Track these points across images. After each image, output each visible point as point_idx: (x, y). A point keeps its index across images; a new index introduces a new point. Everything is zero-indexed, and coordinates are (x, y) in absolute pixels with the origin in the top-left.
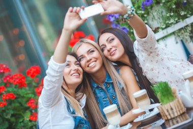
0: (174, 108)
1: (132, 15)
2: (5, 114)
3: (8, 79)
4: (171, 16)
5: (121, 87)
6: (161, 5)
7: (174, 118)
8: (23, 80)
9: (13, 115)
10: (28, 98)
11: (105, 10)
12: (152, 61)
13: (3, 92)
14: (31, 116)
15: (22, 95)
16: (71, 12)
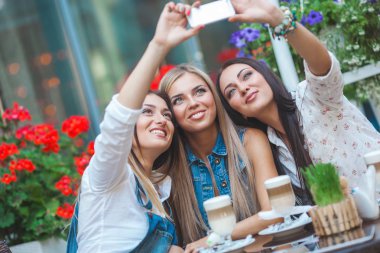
0: (340, 216)
1: (292, 28)
2: (10, 198)
3: (25, 133)
4: (353, 50)
5: (243, 166)
6: (338, 26)
7: (337, 235)
8: (53, 138)
9: (25, 204)
10: (58, 173)
11: (237, 12)
12: (326, 125)
13: (13, 157)
14: (60, 209)
15: (47, 167)
16: (171, 10)
